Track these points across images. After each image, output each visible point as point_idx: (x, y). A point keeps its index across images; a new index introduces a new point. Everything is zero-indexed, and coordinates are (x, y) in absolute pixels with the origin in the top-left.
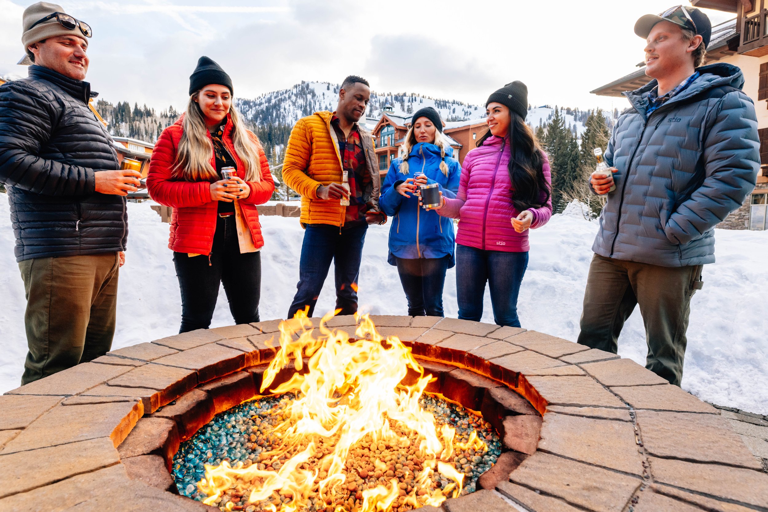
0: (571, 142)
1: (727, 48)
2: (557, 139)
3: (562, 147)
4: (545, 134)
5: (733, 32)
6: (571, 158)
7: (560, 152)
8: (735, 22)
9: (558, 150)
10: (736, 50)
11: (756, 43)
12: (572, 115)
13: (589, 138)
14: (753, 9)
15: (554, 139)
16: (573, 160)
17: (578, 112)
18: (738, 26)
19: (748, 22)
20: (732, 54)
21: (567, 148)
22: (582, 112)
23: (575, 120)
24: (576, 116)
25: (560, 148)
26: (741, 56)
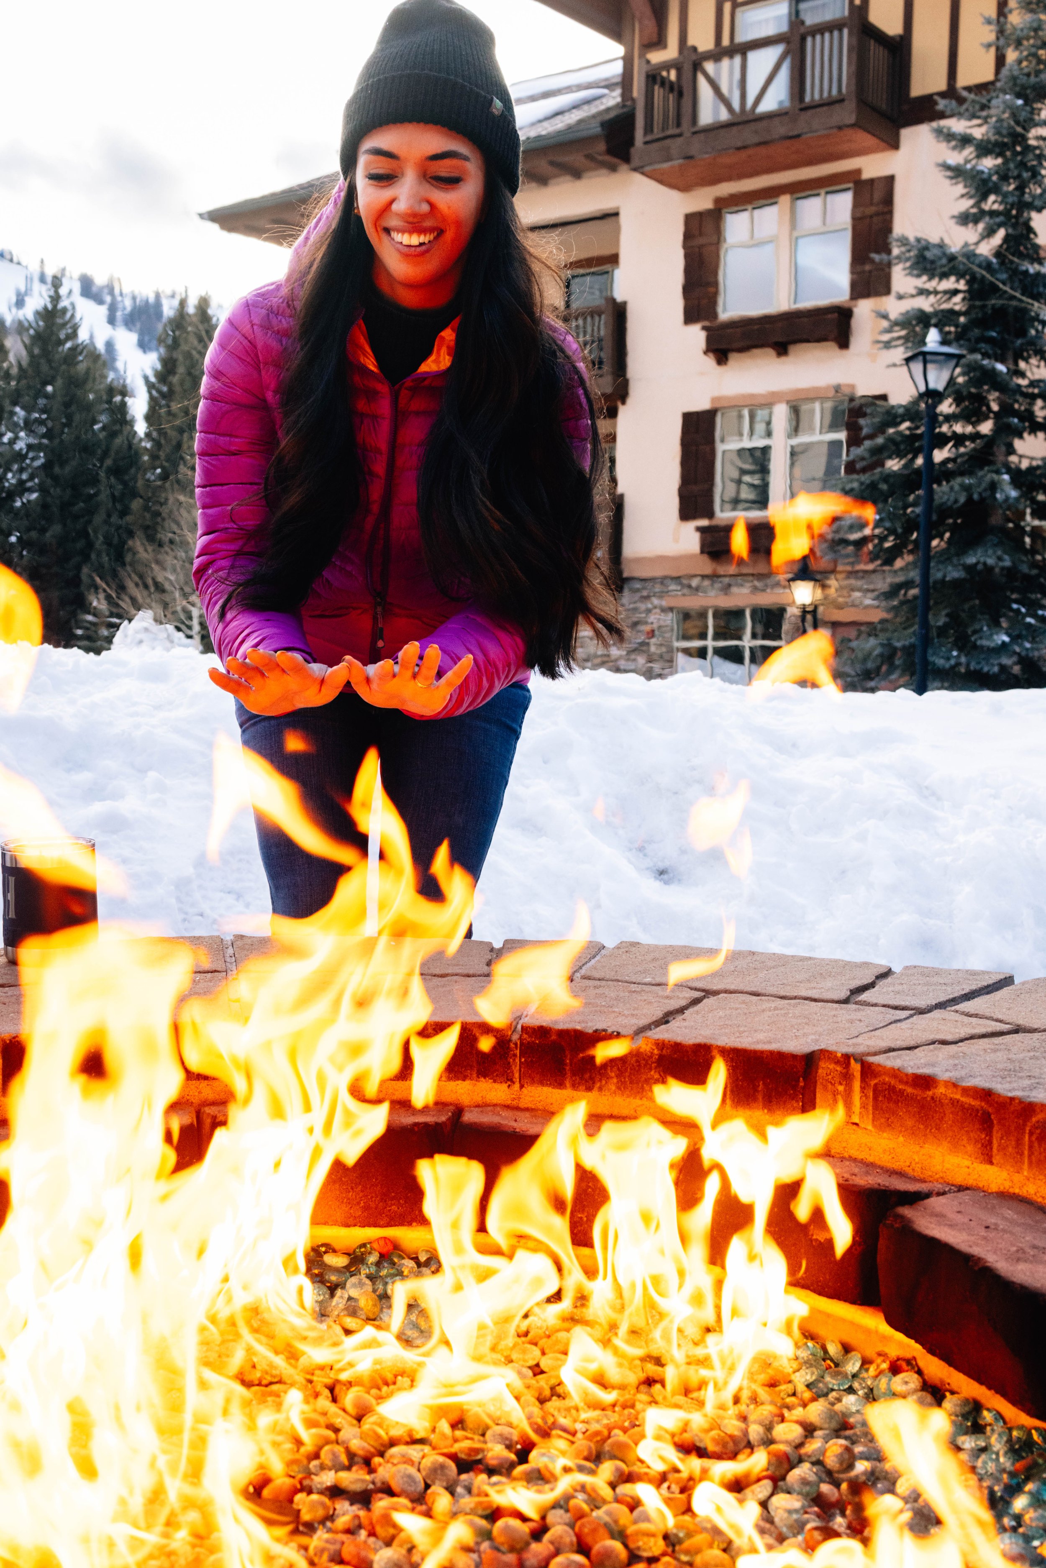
0: (109, 402)
1: (602, 146)
2: (59, 382)
3: (77, 418)
4: (12, 357)
5: (613, 98)
6: (109, 462)
7: (67, 435)
8: (617, 68)
9: (65, 425)
10: (626, 158)
11: (675, 145)
12: (100, 302)
13: (171, 392)
14: (659, 42)
15: (46, 383)
16: (117, 471)
17: (121, 294)
18: (626, 81)
19: (653, 78)
20: (613, 169)
21: (95, 421)
22: (134, 298)
23: (112, 320)
24: (112, 309)
25: (69, 418)
26: (638, 177)
